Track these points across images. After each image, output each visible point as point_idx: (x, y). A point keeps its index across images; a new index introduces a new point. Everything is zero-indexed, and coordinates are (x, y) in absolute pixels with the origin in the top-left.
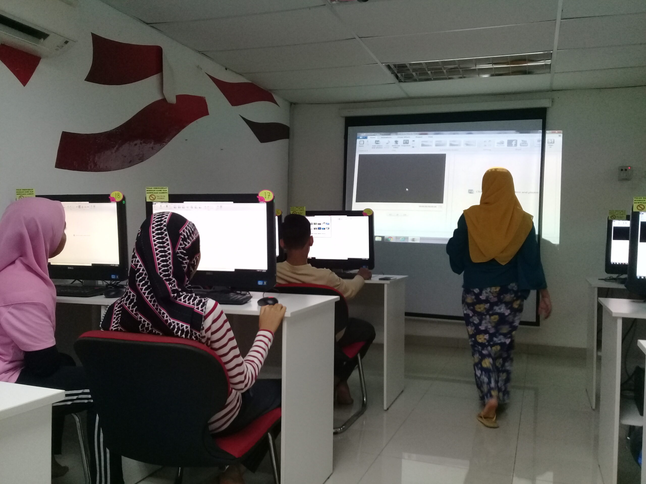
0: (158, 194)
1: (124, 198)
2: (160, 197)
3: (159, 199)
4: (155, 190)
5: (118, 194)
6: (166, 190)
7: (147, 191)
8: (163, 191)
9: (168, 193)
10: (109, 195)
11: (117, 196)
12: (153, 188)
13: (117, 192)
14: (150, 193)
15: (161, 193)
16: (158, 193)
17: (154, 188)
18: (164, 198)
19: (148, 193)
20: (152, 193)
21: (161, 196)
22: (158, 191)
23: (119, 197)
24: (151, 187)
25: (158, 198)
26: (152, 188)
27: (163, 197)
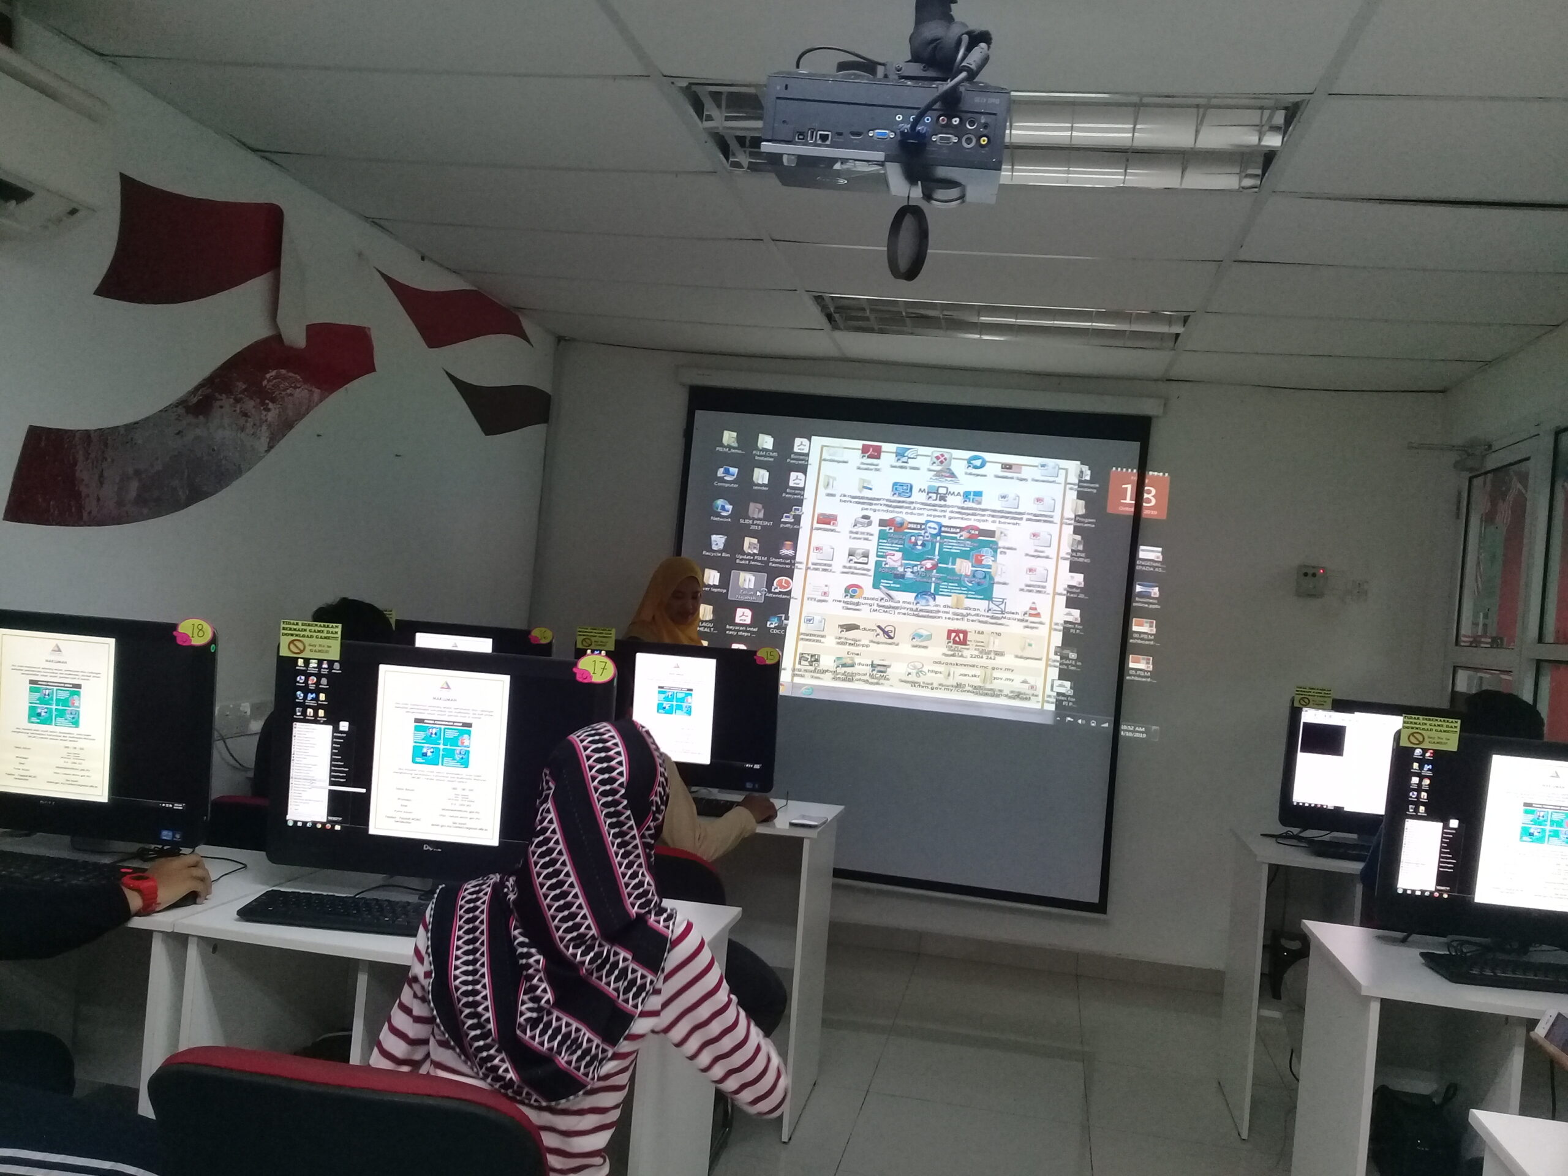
0: (314, 641)
1: (214, 640)
2: (318, 648)
3: (315, 651)
4: (305, 630)
5: (200, 627)
6: (336, 633)
7: (284, 629)
8: (328, 632)
9: (339, 639)
10: (174, 627)
11: (196, 631)
12: (300, 624)
13: (197, 622)
14: (292, 635)
15: (321, 638)
16: (312, 637)
17: (303, 625)
18: (327, 652)
19: (286, 634)
20: (297, 635)
21: (320, 645)
22: (315, 631)
23: (201, 633)
24: (295, 622)
25: (311, 651)
26: (297, 624)
27: (326, 649)
